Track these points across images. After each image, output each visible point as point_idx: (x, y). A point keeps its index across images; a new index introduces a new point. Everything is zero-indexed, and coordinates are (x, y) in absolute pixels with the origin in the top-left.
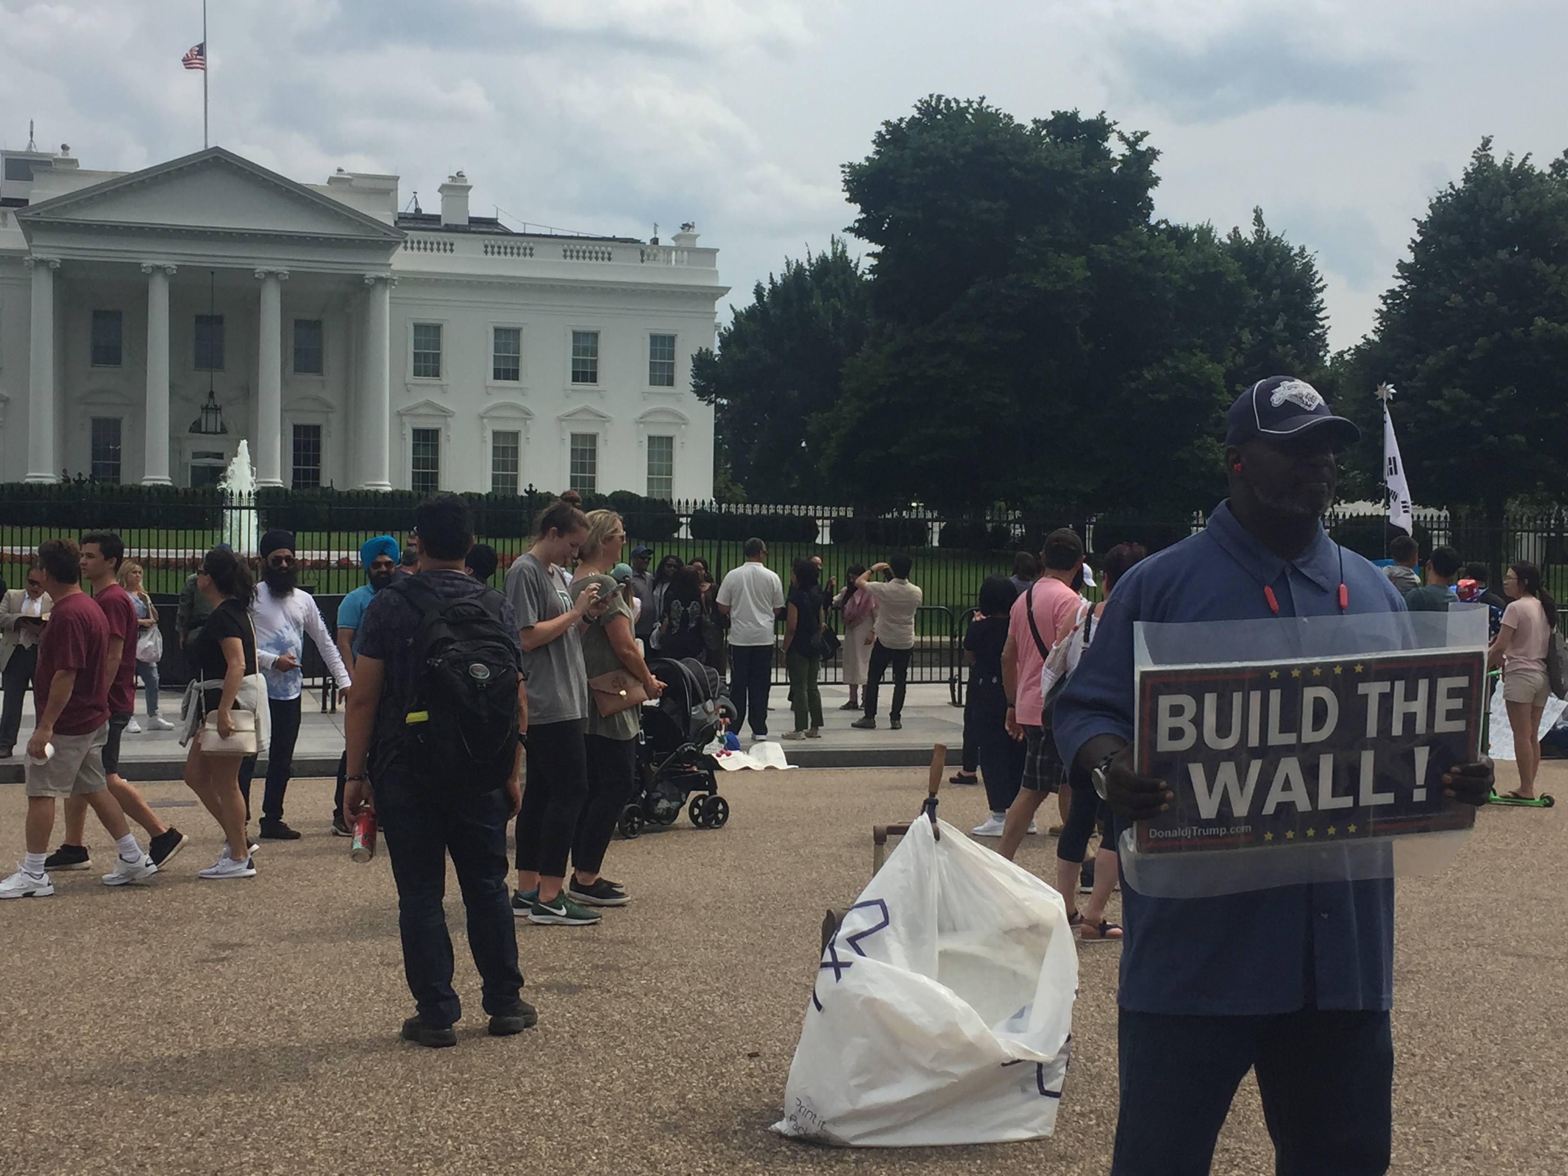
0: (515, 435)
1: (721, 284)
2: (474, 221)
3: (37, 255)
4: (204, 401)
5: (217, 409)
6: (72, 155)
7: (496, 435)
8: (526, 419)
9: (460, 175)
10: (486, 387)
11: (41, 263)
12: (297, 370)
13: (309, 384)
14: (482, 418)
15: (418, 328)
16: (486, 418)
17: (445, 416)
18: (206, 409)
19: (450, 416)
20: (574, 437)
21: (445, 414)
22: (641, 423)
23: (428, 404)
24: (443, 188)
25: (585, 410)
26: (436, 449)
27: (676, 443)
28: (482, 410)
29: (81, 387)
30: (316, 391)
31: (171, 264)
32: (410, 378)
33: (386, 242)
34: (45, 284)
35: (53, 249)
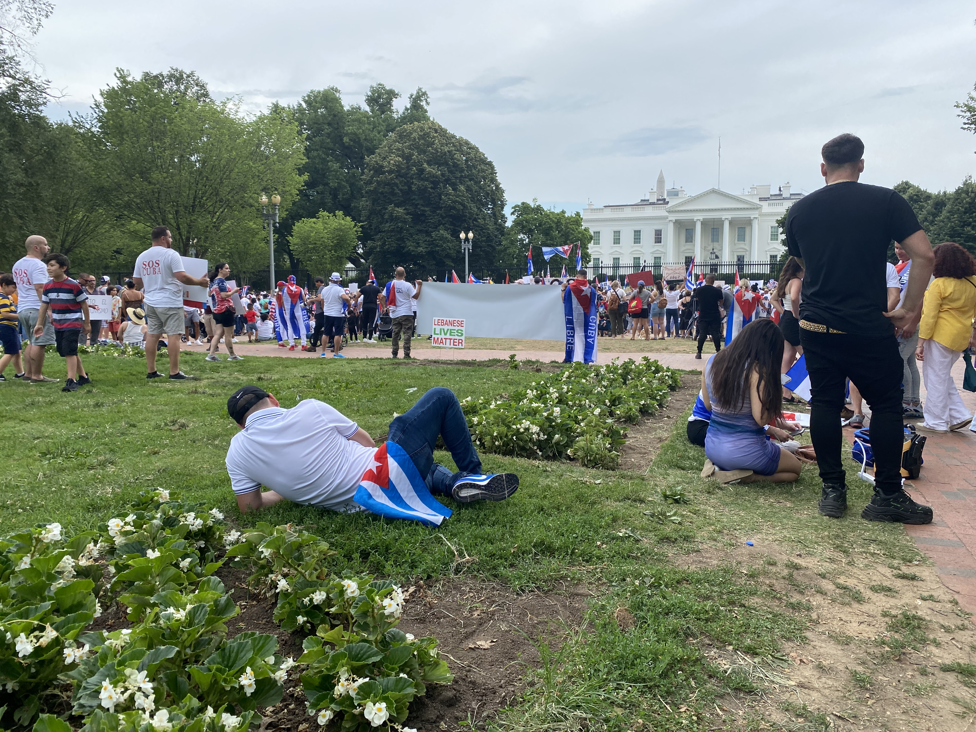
2: (792, 195)
3: (670, 219)
4: (711, 251)
5: (714, 253)
6: (683, 189)
11: (670, 221)
12: (739, 241)
13: (741, 245)
15: (772, 227)
21: (779, 251)
23: (774, 248)
24: (783, 187)
29: (683, 248)
30: (743, 246)
31: (701, 218)
32: (769, 241)
33: (757, 208)
34: (671, 226)
35: (673, 217)
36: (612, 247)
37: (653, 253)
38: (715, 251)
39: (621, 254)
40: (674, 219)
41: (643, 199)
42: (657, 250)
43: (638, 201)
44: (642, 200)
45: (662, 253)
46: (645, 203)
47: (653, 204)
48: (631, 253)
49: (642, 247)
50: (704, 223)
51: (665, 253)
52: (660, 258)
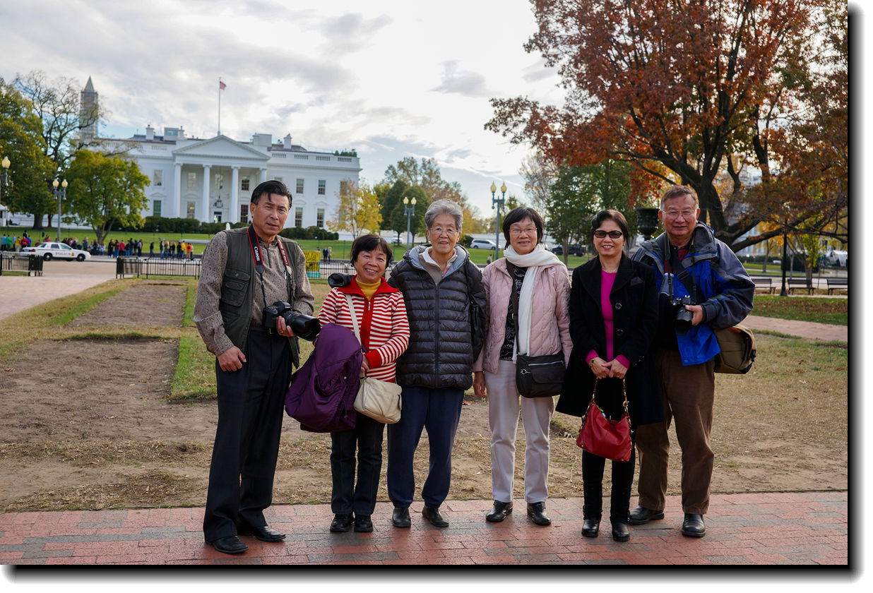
0: (302, 209)
1: (361, 168)
2: (293, 146)
3: (176, 162)
4: (217, 198)
5: (221, 201)
6: (183, 129)
7: (297, 208)
9: (289, 135)
11: (177, 164)
12: (243, 189)
13: (246, 194)
18: (218, 201)
20: (318, 210)
24: (285, 138)
25: (321, 202)
29: (185, 194)
31: (211, 165)
33: (265, 159)
34: (178, 170)
35: (180, 161)
37: (154, 197)
38: (221, 199)
40: (182, 163)
41: (136, 134)
42: (157, 193)
43: (132, 136)
44: (135, 136)
45: (163, 196)
46: (139, 140)
47: (150, 142)
50: (214, 170)
51: (165, 197)
52: (160, 202)
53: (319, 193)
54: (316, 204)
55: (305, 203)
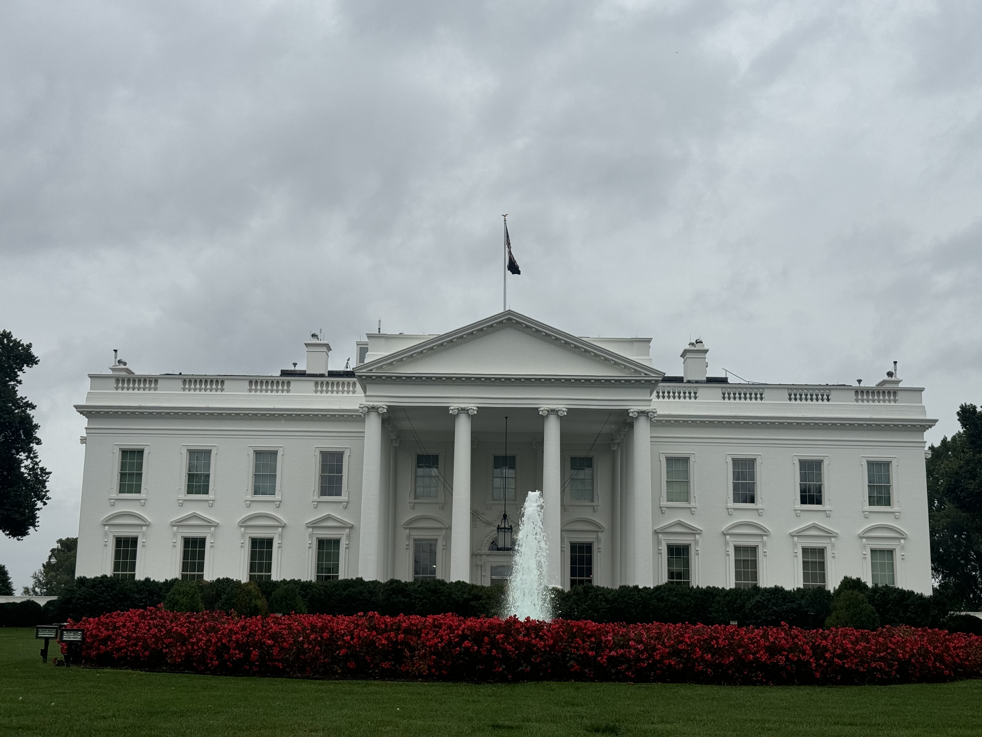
0: (754, 549)
3: (370, 403)
5: (509, 529)
7: (738, 549)
8: (762, 536)
9: (699, 342)
10: (728, 509)
11: (373, 409)
12: (573, 496)
13: (583, 508)
14: (725, 534)
15: (670, 460)
16: (728, 534)
17: (694, 534)
18: (500, 529)
19: (699, 534)
21: (694, 532)
22: (864, 537)
23: (680, 524)
24: (685, 352)
25: (814, 527)
26: (687, 563)
27: (898, 555)
28: (724, 528)
29: (407, 516)
30: (588, 514)
31: (472, 406)
32: (664, 503)
33: (647, 382)
34: (376, 429)
35: (381, 399)
36: (182, 504)
37: (313, 525)
39: (210, 524)
40: (383, 404)
41: (290, 368)
42: (328, 518)
45: (344, 526)
47: (313, 376)
48: (244, 524)
49: (279, 505)
50: (483, 423)
51: (351, 527)
52: (337, 542)
53: (803, 501)
54: (799, 534)
55: (764, 533)
